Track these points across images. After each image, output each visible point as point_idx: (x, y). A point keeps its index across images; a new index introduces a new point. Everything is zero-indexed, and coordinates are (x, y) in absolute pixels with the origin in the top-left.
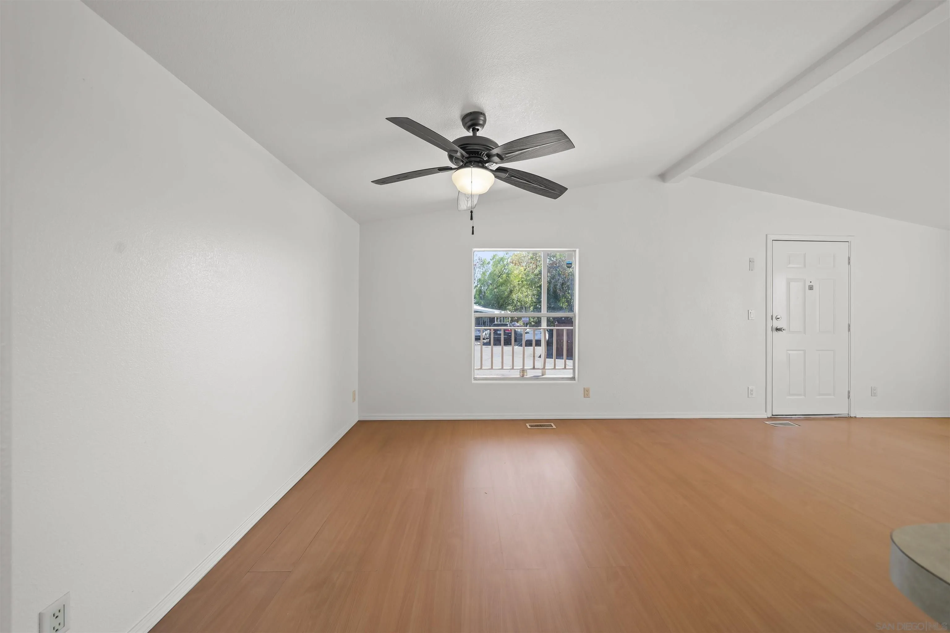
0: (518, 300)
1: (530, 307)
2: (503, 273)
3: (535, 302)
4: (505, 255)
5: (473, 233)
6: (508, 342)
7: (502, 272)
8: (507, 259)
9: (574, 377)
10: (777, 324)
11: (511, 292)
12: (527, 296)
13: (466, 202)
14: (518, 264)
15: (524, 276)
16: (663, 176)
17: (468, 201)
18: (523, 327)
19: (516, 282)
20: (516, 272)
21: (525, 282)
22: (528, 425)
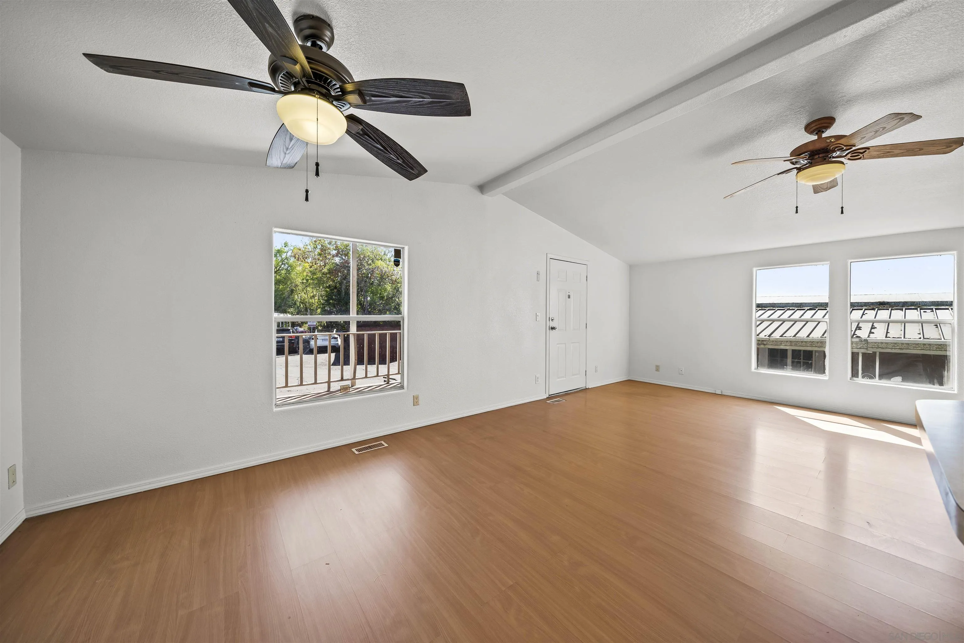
0: (301, 302)
1: (317, 309)
2: (280, 269)
3: (323, 304)
4: (284, 248)
5: (307, 199)
6: (293, 351)
7: (279, 267)
8: (286, 252)
9: (403, 386)
10: (552, 324)
11: (292, 291)
12: (313, 297)
13: (282, 155)
14: (302, 259)
15: (310, 274)
16: (482, 188)
17: (285, 154)
18: (308, 333)
19: (299, 281)
20: (299, 269)
21: (312, 281)
22: (354, 450)
